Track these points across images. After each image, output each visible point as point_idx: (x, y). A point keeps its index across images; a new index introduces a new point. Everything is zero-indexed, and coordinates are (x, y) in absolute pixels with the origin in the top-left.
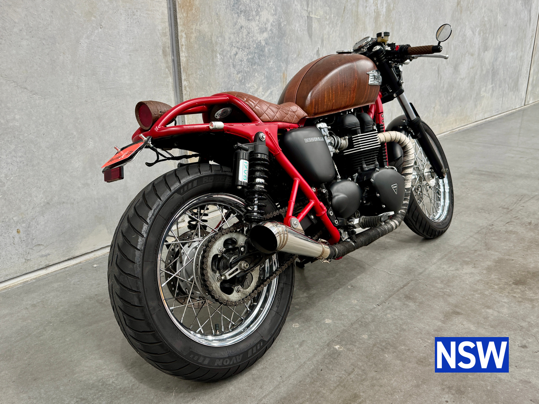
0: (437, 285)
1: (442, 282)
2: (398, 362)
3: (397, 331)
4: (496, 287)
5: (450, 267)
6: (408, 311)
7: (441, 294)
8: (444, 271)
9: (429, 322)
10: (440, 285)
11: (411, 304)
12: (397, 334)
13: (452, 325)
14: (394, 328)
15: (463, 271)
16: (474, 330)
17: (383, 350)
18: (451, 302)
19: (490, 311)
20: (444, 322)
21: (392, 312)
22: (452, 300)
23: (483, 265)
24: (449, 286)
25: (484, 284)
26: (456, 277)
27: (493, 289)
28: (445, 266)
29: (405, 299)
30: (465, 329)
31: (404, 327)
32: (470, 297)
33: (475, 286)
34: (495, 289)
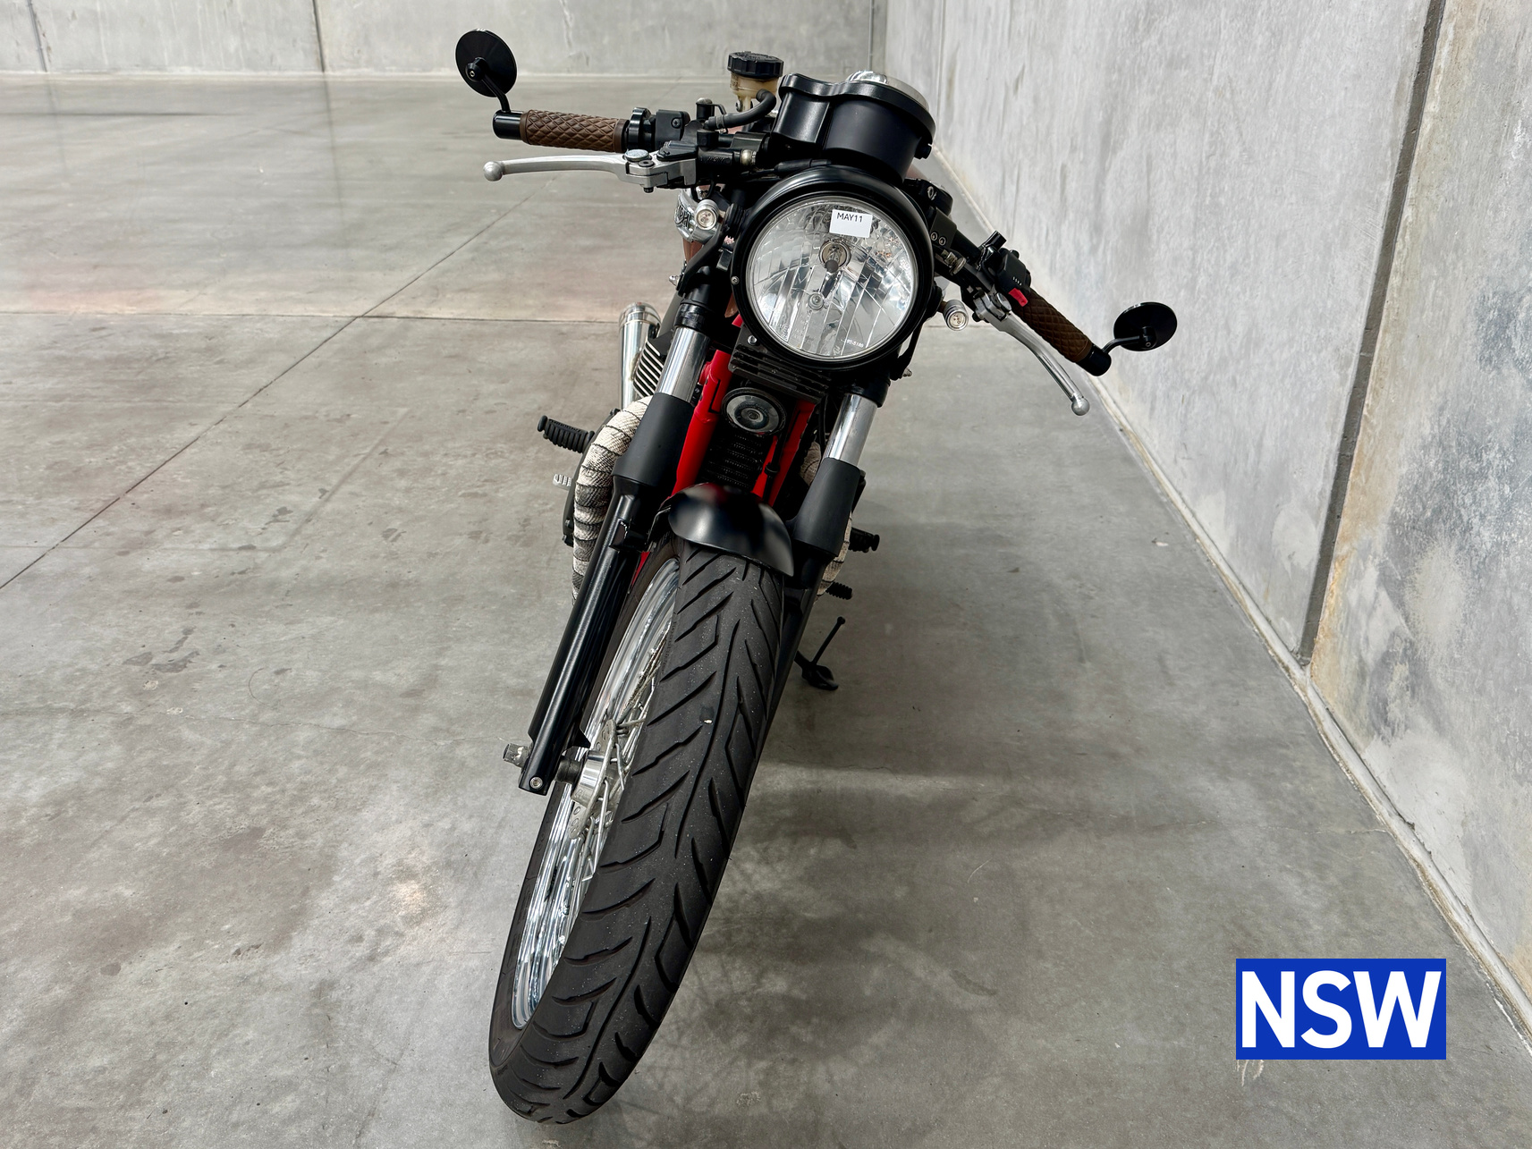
0: (474, 750)
1: (463, 764)
2: (491, 590)
3: (515, 625)
4: (315, 801)
5: (453, 828)
6: (512, 665)
7: (456, 728)
8: (465, 806)
9: (465, 658)
10: (464, 751)
11: (512, 682)
12: (513, 622)
13: (418, 667)
14: (523, 629)
15: (411, 828)
16: (376, 671)
17: (523, 595)
18: (429, 714)
19: (338, 722)
20: (436, 667)
21: (542, 653)
22: (427, 720)
23: (348, 883)
24: (442, 757)
25: (348, 800)
26: (427, 795)
27: (325, 791)
28: (467, 826)
29: (531, 687)
30: (393, 668)
31: (506, 636)
32: (386, 743)
33: (374, 783)
34: (320, 792)
